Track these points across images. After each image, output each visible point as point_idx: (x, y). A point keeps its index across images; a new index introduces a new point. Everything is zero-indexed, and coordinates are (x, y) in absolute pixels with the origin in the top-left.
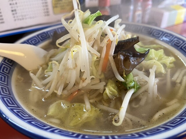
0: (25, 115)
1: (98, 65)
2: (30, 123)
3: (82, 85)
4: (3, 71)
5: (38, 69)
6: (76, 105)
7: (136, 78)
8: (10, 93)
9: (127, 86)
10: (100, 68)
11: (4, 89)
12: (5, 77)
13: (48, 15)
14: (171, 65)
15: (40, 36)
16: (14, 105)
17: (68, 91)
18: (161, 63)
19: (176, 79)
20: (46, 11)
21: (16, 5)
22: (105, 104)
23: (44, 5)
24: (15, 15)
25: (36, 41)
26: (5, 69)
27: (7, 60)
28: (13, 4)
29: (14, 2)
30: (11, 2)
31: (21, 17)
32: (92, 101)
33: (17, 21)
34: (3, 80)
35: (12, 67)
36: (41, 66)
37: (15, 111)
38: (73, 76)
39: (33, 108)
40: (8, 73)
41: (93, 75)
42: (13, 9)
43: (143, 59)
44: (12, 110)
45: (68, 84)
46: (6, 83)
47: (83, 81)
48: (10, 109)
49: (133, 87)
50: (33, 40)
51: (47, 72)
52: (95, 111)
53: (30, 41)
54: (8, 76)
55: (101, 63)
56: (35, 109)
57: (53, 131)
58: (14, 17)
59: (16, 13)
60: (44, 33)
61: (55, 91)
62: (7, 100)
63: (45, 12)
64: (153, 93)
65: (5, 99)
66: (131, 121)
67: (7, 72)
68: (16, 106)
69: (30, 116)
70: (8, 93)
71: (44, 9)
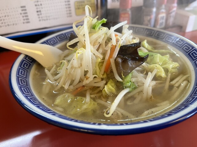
0: (36, 101)
1: (102, 66)
2: (38, 107)
3: (86, 82)
4: (24, 66)
5: (53, 67)
6: (78, 98)
7: (133, 80)
8: (27, 84)
9: (124, 85)
10: (103, 69)
11: (23, 81)
12: (25, 71)
13: (71, 16)
14: (173, 70)
15: (58, 37)
16: (29, 93)
17: (74, 86)
18: (163, 68)
19: (175, 83)
20: (68, 12)
21: (40, 7)
22: (103, 99)
23: (67, 6)
24: (40, 16)
25: (54, 41)
26: (26, 65)
27: (28, 57)
28: (38, 5)
29: (39, 3)
30: (36, 3)
31: (45, 18)
32: (92, 96)
33: (41, 21)
34: (23, 74)
35: (31, 64)
36: (56, 64)
37: (29, 97)
38: (79, 74)
39: (44, 97)
40: (28, 69)
41: (97, 75)
42: (39, 10)
43: (142, 62)
44: (26, 97)
45: (74, 81)
46: (25, 76)
47: (87, 79)
48: (25, 96)
49: (129, 87)
50: (52, 41)
51: (59, 69)
52: (94, 104)
53: (49, 42)
54: (27, 71)
55: (105, 64)
56: (45, 98)
57: (54, 115)
58: (39, 18)
59: (41, 14)
60: (62, 34)
61: (63, 86)
62: (24, 89)
63: (67, 14)
64: (147, 94)
65: (22, 88)
66: (122, 114)
67: (27, 67)
68: (30, 94)
69: (40, 103)
70: (25, 84)
71: (67, 11)
